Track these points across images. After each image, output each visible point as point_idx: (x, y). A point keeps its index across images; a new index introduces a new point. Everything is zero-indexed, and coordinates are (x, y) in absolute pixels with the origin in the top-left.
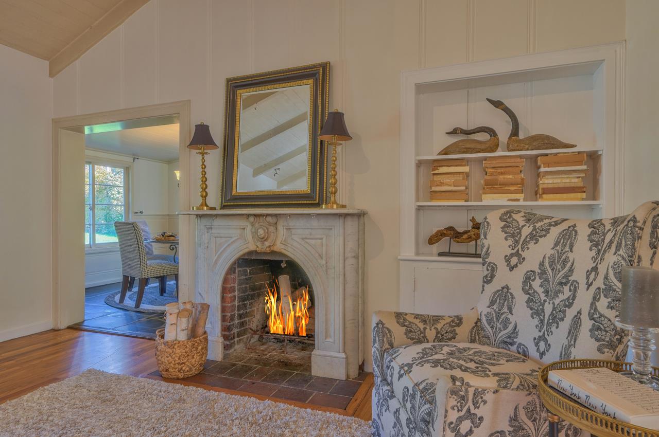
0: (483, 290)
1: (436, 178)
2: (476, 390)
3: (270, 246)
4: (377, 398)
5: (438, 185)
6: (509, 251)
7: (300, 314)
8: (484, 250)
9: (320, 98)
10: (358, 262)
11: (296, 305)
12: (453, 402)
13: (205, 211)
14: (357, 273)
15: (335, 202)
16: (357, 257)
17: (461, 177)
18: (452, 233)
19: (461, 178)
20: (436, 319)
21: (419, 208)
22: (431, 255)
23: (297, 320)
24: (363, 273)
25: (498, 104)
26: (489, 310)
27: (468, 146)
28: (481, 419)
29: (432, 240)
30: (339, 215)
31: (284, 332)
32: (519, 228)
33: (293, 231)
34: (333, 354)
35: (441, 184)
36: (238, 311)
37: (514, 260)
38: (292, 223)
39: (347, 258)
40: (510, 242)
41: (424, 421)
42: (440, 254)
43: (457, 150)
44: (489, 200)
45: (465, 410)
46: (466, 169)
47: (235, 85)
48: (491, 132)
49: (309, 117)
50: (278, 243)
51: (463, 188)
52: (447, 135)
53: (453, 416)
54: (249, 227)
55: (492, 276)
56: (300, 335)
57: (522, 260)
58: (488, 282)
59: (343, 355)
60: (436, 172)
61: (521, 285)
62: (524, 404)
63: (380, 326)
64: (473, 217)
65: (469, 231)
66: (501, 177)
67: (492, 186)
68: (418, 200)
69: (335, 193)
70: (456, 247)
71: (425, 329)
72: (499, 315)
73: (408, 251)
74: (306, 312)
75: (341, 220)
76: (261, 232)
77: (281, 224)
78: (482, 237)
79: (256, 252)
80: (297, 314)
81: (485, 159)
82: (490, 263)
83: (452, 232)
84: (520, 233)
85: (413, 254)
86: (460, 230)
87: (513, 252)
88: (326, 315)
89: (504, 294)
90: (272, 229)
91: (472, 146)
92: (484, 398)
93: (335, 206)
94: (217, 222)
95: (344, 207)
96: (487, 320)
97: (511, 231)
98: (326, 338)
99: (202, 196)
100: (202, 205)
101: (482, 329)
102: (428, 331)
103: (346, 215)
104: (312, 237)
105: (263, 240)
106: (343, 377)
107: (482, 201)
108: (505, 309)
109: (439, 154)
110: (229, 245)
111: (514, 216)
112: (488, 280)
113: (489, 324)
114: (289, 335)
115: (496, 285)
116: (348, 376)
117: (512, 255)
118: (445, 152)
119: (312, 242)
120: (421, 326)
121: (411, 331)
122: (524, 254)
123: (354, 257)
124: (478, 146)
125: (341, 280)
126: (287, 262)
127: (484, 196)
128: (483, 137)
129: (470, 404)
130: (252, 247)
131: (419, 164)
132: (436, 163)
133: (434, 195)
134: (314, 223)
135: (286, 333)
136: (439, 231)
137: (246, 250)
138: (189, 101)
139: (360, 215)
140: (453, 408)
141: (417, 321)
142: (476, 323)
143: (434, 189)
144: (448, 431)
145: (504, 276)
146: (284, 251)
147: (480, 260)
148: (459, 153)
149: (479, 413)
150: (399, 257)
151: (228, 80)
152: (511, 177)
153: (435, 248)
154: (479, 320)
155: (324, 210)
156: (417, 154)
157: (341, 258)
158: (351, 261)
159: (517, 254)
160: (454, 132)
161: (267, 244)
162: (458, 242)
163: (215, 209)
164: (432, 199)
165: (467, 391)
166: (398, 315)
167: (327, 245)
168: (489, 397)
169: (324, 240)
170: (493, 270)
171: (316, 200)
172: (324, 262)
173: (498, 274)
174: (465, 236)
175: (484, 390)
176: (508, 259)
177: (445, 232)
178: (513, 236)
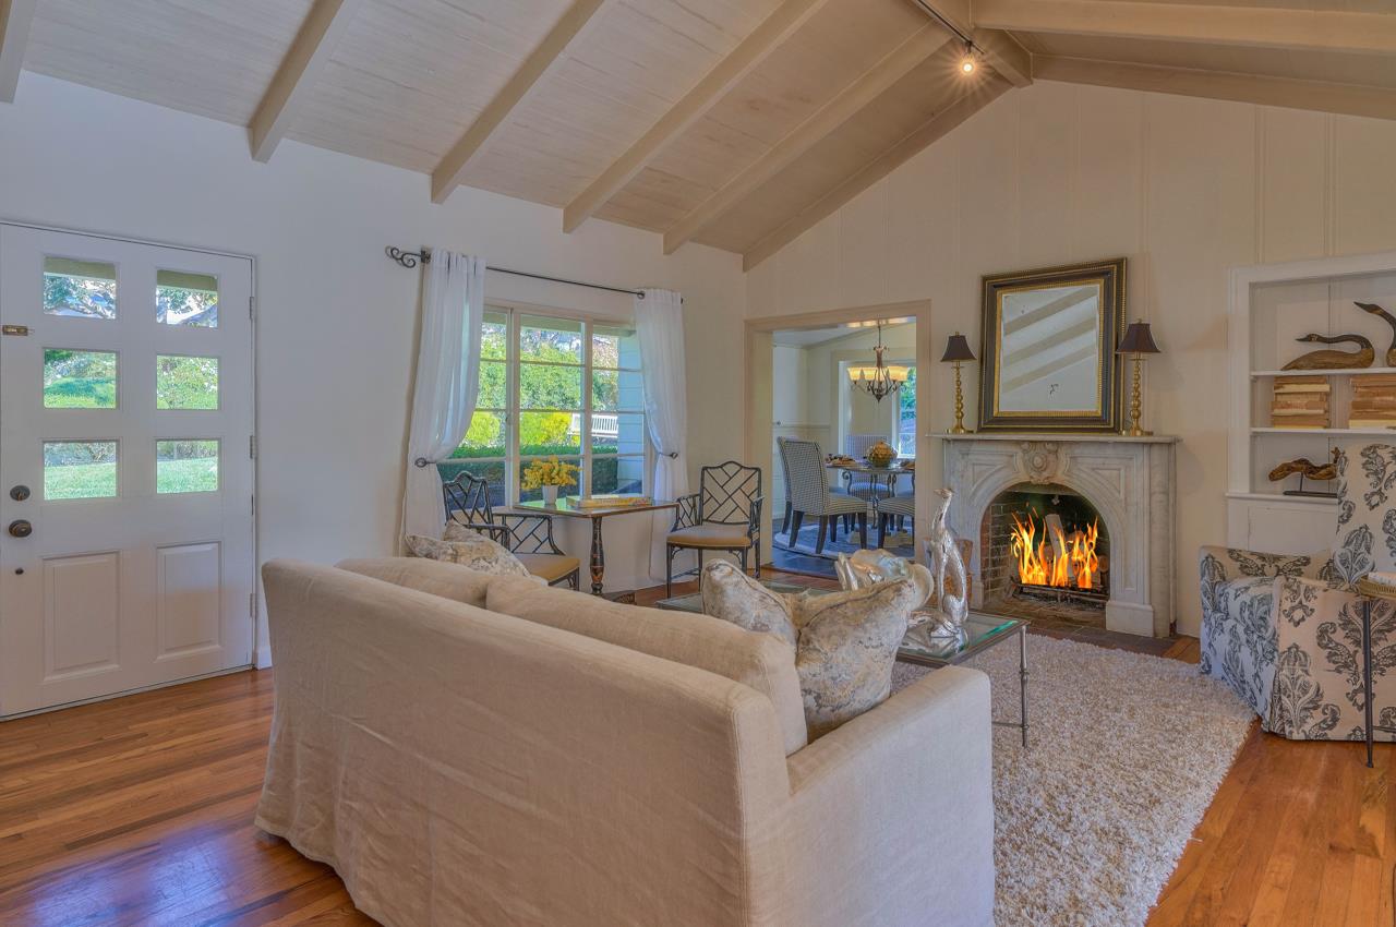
0: (1338, 530)
1: (1279, 398)
2: (1307, 587)
3: (1048, 478)
4: (1207, 630)
5: (1283, 408)
6: (1371, 490)
7: (1080, 558)
8: (1341, 488)
9: (1114, 301)
10: (1168, 500)
11: (1073, 545)
12: (1287, 593)
13: (962, 435)
14: (1167, 511)
15: (1138, 428)
16: (1166, 493)
17: (1317, 398)
18: (1307, 468)
19: (1317, 400)
20: (1277, 558)
21: (1254, 436)
22: (1275, 493)
23: (1077, 565)
24: (1175, 514)
25: (1372, 309)
26: (1343, 551)
27: (1327, 360)
28: (1312, 610)
29: (1274, 476)
30: (1144, 444)
31: (1049, 582)
32: (1383, 465)
33: (1080, 460)
34: (1135, 605)
35: (1289, 406)
36: (992, 555)
37: (1375, 499)
38: (1077, 451)
39: (1155, 493)
40: (1372, 479)
41: (1261, 618)
42: (1286, 493)
43: (1312, 364)
44: (1359, 427)
45: (1297, 601)
46: (1325, 388)
47: (994, 286)
48: (1364, 342)
49: (1098, 323)
50: (1059, 473)
51: (1322, 412)
52: (1297, 342)
53: (1287, 605)
54: (1020, 454)
55: (1349, 516)
56: (1080, 586)
57: (1383, 498)
58: (1344, 522)
59: (1150, 608)
60: (1281, 391)
61: (1381, 524)
62: (1354, 603)
63: (1210, 559)
64: (1336, 449)
65: (1329, 466)
66: (1378, 398)
67: (1362, 410)
68: (1253, 424)
69: (1138, 418)
70: (1310, 485)
71: (1263, 565)
72: (1355, 556)
73: (1240, 486)
74: (1092, 556)
75: (1146, 449)
76: (1038, 461)
77: (1063, 452)
78: (1338, 473)
79: (1028, 484)
80: (1075, 558)
81: (1354, 375)
82: (1347, 502)
83: (1305, 467)
84: (1384, 471)
85: (1247, 491)
86: (1317, 463)
87: (1375, 490)
88: (1126, 559)
89: (1363, 534)
90: (1051, 458)
91: (1334, 360)
92: (1315, 594)
93: (1138, 433)
94: (975, 447)
95: (1150, 434)
96: (1341, 561)
97: (1373, 468)
98: (1126, 586)
99: (957, 417)
100: (957, 427)
101: (1335, 570)
102: (1267, 566)
103: (1151, 444)
104: (1106, 466)
105: (1040, 470)
106: (1150, 634)
107: (1348, 428)
108: (1363, 549)
109: (1286, 368)
110: (992, 474)
111: (1379, 451)
112: (1344, 520)
113: (1343, 564)
114: (1059, 587)
115: (1353, 525)
116: (1155, 634)
117: (1373, 494)
118: (1294, 365)
119: (1107, 473)
120: (1259, 563)
121: (1246, 567)
122: (1386, 493)
123: (1163, 493)
124: (1342, 361)
125: (1147, 518)
126: (1060, 497)
127: (1351, 422)
128: (1351, 348)
129: (1302, 596)
130: (1024, 478)
131: (1255, 380)
132: (1280, 381)
133: (1276, 420)
134: (1109, 451)
135: (1052, 584)
136: (1285, 465)
137: (1015, 482)
138: (929, 300)
139: (1171, 444)
140: (1286, 599)
141: (1254, 558)
142: (1328, 564)
143: (1277, 411)
144: (1283, 617)
145: (1362, 516)
146: (1066, 484)
147: (1337, 500)
148: (1315, 368)
149: (1310, 605)
150: (1227, 494)
151: (985, 279)
152: (1391, 398)
153: (1281, 485)
154: (1332, 561)
155: (1124, 437)
156: (1253, 368)
157: (1147, 492)
158: (1158, 497)
159: (1379, 492)
160: (1309, 338)
161: (1045, 474)
162: (1312, 478)
163: (972, 432)
164: (1274, 424)
165: (1298, 586)
166: (1231, 552)
167: (1126, 477)
168: (1319, 593)
169: (1122, 472)
170: (1350, 509)
171: (1109, 424)
172: (1122, 496)
173: (1355, 514)
174: (1323, 472)
175: (1314, 588)
176: (1368, 498)
177: (1294, 465)
178: (1376, 473)
